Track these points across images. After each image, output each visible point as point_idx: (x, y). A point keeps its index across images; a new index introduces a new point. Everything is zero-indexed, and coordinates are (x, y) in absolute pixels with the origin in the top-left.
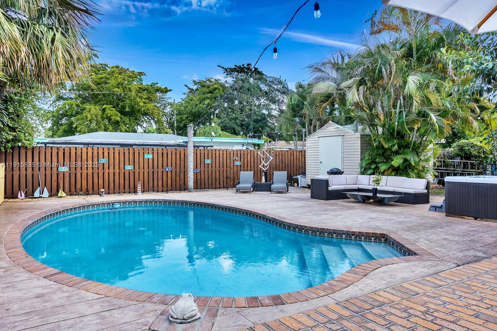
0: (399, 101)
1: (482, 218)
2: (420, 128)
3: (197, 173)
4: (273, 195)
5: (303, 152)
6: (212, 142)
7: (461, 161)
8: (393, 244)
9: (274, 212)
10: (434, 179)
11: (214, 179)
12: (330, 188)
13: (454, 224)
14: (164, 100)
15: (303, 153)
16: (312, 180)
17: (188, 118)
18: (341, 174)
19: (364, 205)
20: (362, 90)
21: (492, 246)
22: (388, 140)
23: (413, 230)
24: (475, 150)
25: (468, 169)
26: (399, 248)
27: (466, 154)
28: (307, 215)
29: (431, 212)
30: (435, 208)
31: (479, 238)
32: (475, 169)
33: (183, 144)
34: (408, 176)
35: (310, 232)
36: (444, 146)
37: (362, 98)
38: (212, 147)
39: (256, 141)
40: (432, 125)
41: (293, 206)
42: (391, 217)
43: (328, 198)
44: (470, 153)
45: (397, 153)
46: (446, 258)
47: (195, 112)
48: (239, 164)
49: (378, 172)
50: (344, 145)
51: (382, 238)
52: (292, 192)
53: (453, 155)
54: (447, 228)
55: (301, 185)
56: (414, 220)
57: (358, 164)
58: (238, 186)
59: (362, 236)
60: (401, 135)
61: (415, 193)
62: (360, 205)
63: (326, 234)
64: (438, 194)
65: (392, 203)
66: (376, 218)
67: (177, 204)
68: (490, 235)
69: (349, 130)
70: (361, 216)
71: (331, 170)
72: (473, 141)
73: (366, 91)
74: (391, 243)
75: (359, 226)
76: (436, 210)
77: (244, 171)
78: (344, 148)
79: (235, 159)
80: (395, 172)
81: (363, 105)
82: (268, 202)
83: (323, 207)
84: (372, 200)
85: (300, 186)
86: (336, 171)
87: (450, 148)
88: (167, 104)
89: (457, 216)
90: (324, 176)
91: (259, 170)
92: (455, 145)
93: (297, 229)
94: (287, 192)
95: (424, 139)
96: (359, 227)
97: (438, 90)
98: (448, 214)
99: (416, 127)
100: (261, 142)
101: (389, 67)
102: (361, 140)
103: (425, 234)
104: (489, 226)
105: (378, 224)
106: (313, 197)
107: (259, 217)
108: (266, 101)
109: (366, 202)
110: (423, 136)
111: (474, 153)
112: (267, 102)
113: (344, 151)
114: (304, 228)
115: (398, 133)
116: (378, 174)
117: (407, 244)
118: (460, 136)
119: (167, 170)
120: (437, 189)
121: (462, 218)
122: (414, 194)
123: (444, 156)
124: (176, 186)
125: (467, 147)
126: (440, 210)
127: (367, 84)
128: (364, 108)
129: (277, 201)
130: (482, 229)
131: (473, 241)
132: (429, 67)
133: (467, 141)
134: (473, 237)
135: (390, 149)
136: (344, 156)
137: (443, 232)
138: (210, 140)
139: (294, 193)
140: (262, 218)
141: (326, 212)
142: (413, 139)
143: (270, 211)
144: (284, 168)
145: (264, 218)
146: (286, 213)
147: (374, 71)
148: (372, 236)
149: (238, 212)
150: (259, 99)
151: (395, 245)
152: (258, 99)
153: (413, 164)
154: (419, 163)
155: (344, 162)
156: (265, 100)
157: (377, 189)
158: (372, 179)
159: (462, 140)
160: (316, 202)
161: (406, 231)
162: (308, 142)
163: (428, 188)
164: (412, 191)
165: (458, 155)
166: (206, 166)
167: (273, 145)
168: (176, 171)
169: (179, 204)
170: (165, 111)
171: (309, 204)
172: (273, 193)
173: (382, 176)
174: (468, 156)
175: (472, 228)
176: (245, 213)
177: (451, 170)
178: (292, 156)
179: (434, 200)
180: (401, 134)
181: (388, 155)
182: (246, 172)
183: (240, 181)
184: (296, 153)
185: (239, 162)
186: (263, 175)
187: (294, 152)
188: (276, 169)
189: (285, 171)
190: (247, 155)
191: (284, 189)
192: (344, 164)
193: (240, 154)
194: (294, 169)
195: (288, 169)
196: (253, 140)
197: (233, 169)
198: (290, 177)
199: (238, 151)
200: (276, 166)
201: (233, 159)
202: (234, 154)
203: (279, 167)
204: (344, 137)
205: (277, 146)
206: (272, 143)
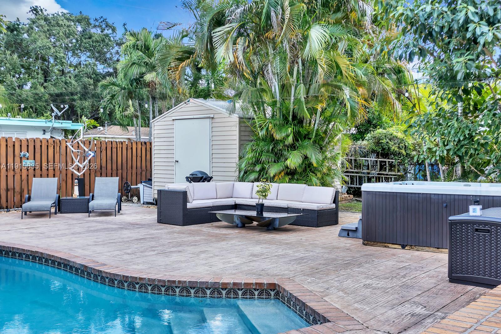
0: (296, 65)
1: (411, 246)
2: (326, 109)
4: (91, 219)
5: (148, 144)
7: (376, 159)
8: (289, 302)
9: (87, 253)
10: (342, 187)
12: (189, 206)
13: (376, 258)
15: (147, 146)
16: (160, 192)
18: (209, 181)
19: (243, 232)
20: (241, 43)
21: (433, 293)
22: (280, 127)
23: (318, 273)
24: (395, 144)
25: (385, 171)
26: (298, 307)
27: (383, 149)
28: (146, 256)
29: (343, 239)
30: (348, 233)
31: (412, 280)
32: (394, 171)
34: (309, 183)
35: (150, 288)
36: (355, 138)
37: (241, 58)
39: (68, 125)
40: (343, 104)
41: (125, 240)
42: (284, 251)
43: (186, 223)
44: (389, 148)
45: (293, 147)
46: (372, 322)
49: (264, 176)
50: (214, 134)
51: (271, 290)
52: (126, 212)
53: (367, 152)
54: (367, 265)
55: (145, 200)
56: (319, 255)
57: (234, 165)
58: (26, 205)
59: (239, 289)
60: (298, 120)
61: (319, 209)
62: (236, 231)
63: (178, 290)
64: (348, 209)
66: (262, 254)
68: (427, 273)
69: (221, 109)
70: (238, 252)
71: (192, 175)
72: (392, 132)
73: (248, 46)
74: (286, 299)
75: (234, 272)
76: (348, 235)
77: (41, 176)
78: (214, 138)
79: (24, 155)
80: (290, 177)
81: (243, 69)
82: (80, 233)
83: (176, 238)
84: (255, 223)
85: (142, 202)
86: (200, 176)
87: (363, 140)
89: (379, 244)
90: (180, 185)
91: (69, 176)
92: (370, 136)
93: (126, 284)
94: (119, 212)
95: (330, 126)
96: (235, 274)
97: (349, 53)
98: (366, 242)
99: (319, 108)
100: (79, 127)
101: (281, 10)
102: (240, 127)
103: (336, 279)
104: (423, 259)
105: (266, 265)
106: (161, 220)
107: (56, 263)
108: (89, 59)
109: (247, 226)
110: (329, 121)
111: (394, 148)
112: (92, 61)
113: (214, 143)
114: (138, 281)
115: (294, 117)
116: (265, 180)
117: (310, 301)
118: (376, 123)
120: (346, 201)
121: (386, 247)
122: (318, 211)
123: (355, 152)
125: (385, 140)
126: (355, 235)
127: (248, 35)
128: (245, 74)
129: (97, 231)
130: (415, 265)
131: (405, 286)
132: (339, 18)
133: (384, 131)
134: (404, 280)
135: (283, 140)
136: (214, 151)
137: (362, 273)
139: (130, 214)
140: (62, 265)
141: (180, 249)
142: (316, 125)
143: (80, 251)
144: (114, 172)
145: (66, 266)
146: (109, 254)
147: (259, 14)
148: (255, 289)
149: (17, 255)
150: (77, 54)
151: (292, 303)
152: (74, 54)
153: (315, 165)
154: (323, 162)
155: (214, 160)
156: (88, 57)
157: (262, 205)
158: (256, 189)
159: (379, 129)
160: (166, 229)
161: (308, 275)
162: (156, 127)
163: (336, 201)
164: (314, 207)
165: (373, 151)
167: (100, 133)
171: (153, 234)
172: (92, 216)
173: (270, 184)
174: (385, 153)
175: (401, 264)
176: (31, 257)
177: (364, 173)
178: (130, 151)
179: (344, 220)
180: (299, 118)
181: (280, 150)
182: (44, 180)
183: (32, 196)
184: (137, 145)
185: (32, 161)
186: (75, 185)
187: (132, 145)
188: (101, 174)
189: (117, 177)
190: (48, 148)
191: (112, 208)
192: (214, 165)
193: (34, 146)
194: (132, 173)
195: (122, 173)
196: (63, 123)
197: (20, 174)
198: (124, 186)
199: (29, 141)
200: (101, 169)
201: (21, 155)
202: (21, 146)
203: (106, 169)
204: (214, 121)
205: (106, 134)
206: (98, 130)
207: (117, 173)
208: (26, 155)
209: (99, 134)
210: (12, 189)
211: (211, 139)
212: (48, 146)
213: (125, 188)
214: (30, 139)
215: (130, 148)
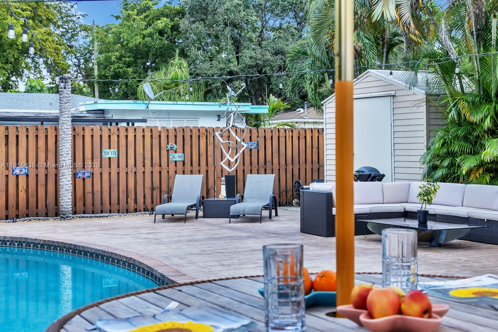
3: (84, 179)
6: (147, 111)
11: (123, 191)
14: (71, 21)
17: (123, 59)
18: (380, 180)
22: (476, 107)
33: (88, 115)
38: (144, 121)
43: (331, 233)
47: (137, 46)
48: (180, 159)
58: (160, 207)
65: (455, 241)
67: (10, 244)
71: (358, 172)
77: (184, 173)
79: (172, 148)
80: (492, 174)
88: (79, 29)
94: (270, 218)
102: (428, 107)
113: (396, 129)
119: (17, 171)
124: (37, 207)
128: (412, 37)
135: (479, 124)
136: (397, 141)
138: (143, 107)
155: (397, 152)
162: (327, 110)
166: (106, 163)
167: (300, 116)
168: (37, 175)
169: (14, 245)
170: (73, 43)
178: (302, 141)
182: (188, 177)
183: (173, 196)
184: (312, 133)
185: (181, 154)
186: (222, 183)
187: (306, 133)
188: (265, 170)
189: (272, 174)
190: (199, 139)
191: (257, 213)
192: (397, 158)
193: (183, 136)
194: (306, 169)
195: (292, 169)
196: (240, 107)
197: (167, 170)
198: (295, 186)
199: (177, 130)
200: (265, 164)
201: (167, 147)
202: (168, 136)
203: (272, 164)
204: (396, 99)
205: (306, 117)
206: (298, 113)
207: (286, 169)
208: (173, 148)
209: (297, 118)
210: (158, 188)
211: (392, 124)
212: (199, 136)
213: (296, 188)
214: (178, 128)
215: (303, 136)
